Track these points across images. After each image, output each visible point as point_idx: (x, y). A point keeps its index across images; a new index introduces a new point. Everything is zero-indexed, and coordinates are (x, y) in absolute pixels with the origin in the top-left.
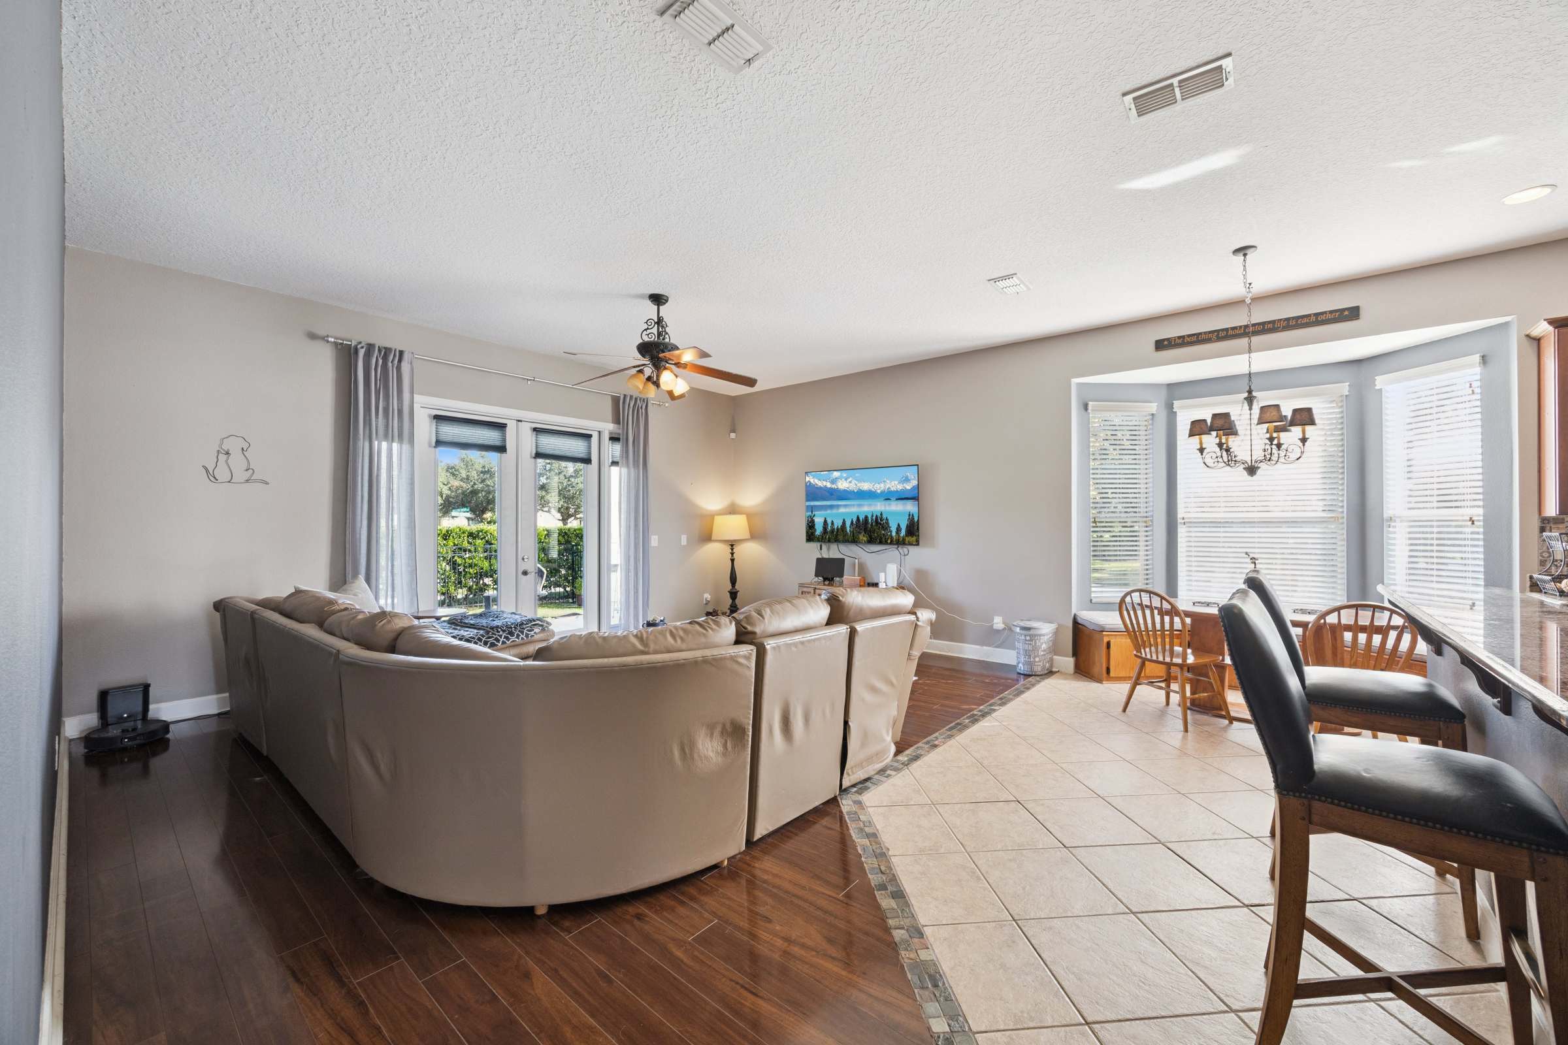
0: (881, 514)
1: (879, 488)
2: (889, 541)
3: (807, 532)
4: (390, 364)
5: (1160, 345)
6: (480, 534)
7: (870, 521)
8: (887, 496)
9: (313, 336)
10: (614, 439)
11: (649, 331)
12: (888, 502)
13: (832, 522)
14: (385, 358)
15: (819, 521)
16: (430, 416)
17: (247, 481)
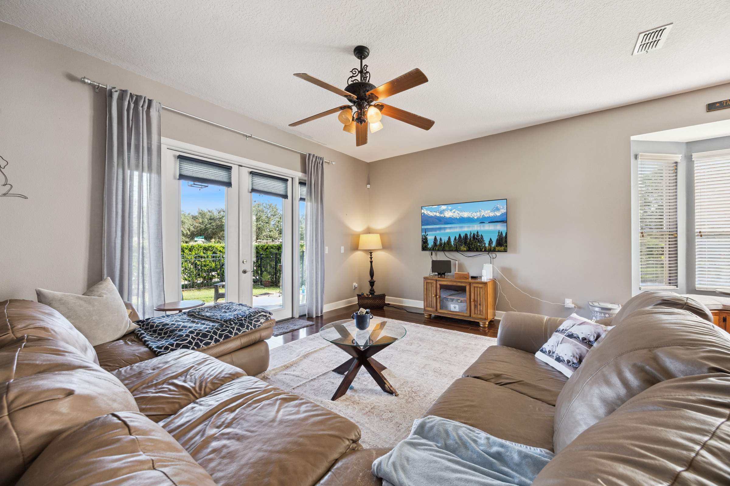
0: (477, 233)
1: (476, 215)
2: (483, 250)
3: (422, 246)
4: (141, 108)
5: (711, 107)
6: (210, 248)
7: (469, 237)
8: (482, 221)
9: (72, 78)
10: (302, 183)
11: (354, 78)
12: (482, 224)
13: (441, 239)
14: (136, 103)
16: (174, 156)
17: (5, 195)
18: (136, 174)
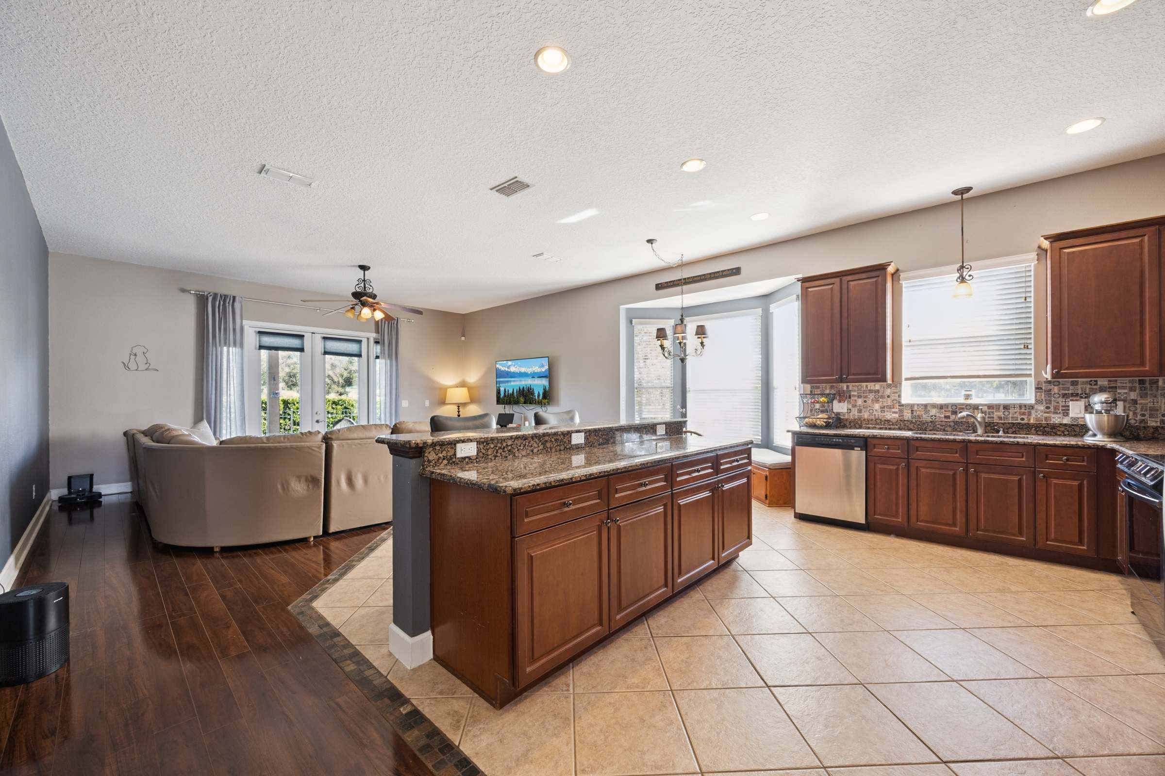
1: (529, 370)
4: (227, 304)
5: (659, 287)
8: (533, 376)
9: (183, 290)
10: (377, 342)
11: (359, 285)
14: (224, 301)
15: (502, 389)
16: (255, 332)
17: (146, 370)
18: (225, 349)
